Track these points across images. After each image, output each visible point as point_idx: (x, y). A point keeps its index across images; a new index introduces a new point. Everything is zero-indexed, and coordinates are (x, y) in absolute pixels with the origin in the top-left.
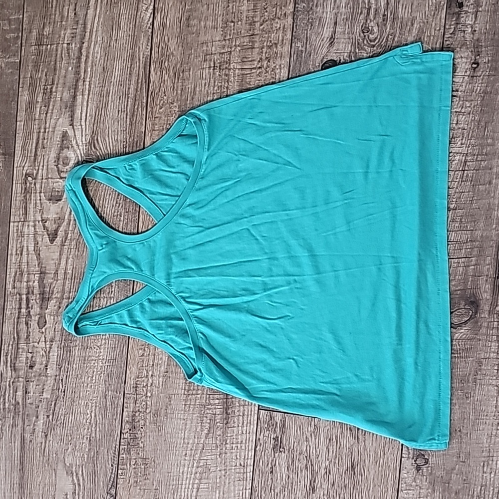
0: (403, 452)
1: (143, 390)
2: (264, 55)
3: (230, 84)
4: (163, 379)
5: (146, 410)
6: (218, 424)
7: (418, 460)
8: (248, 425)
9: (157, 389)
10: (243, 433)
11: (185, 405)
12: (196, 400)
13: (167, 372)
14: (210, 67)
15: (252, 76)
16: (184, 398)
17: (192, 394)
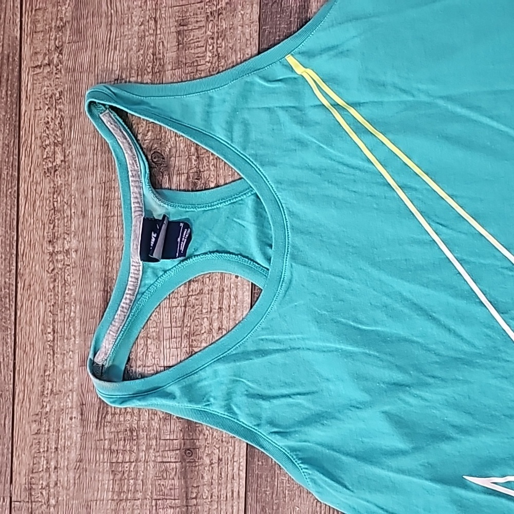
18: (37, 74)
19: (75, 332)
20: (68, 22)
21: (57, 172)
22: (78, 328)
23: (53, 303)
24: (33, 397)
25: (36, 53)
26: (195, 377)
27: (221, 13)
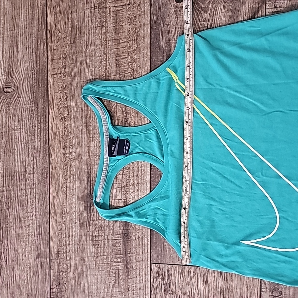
0: (262, 287)
1: (63, 255)
3: (107, 19)
4: (78, 246)
5: (67, 270)
6: (121, 277)
7: (273, 292)
8: (144, 275)
9: (73, 254)
10: (140, 282)
11: (96, 264)
12: (103, 260)
13: (80, 241)
14: (91, 8)
15: (124, 12)
16: (95, 259)
17: (100, 256)
18: (55, 77)
19: (76, 187)
20: (68, 55)
21: (66, 119)
22: (77, 185)
23: (65, 175)
24: (58, 215)
25: (54, 68)
27: (134, 52)
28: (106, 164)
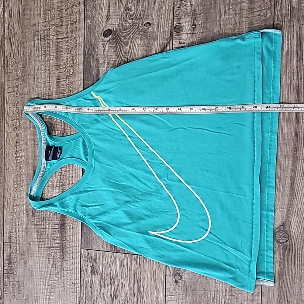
0: (167, 272)
1: (14, 240)
2: (69, 29)
3: (51, 49)
4: (25, 233)
5: (17, 252)
6: (58, 259)
7: (176, 276)
8: (76, 259)
9: (22, 239)
10: (73, 264)
11: (39, 248)
12: (44, 245)
13: (27, 228)
14: (38, 39)
15: (63, 43)
16: (38, 244)
17: (42, 241)
18: (10, 95)
19: (24, 184)
20: (20, 77)
21: (17, 129)
22: (25, 183)
23: (16, 174)
24: (10, 207)
25: (9, 88)
26: (64, 200)
27: (71, 76)
28: (43, 167)
